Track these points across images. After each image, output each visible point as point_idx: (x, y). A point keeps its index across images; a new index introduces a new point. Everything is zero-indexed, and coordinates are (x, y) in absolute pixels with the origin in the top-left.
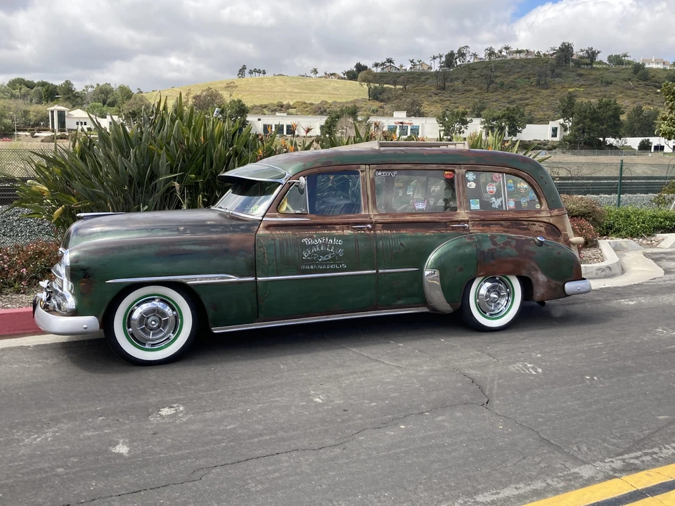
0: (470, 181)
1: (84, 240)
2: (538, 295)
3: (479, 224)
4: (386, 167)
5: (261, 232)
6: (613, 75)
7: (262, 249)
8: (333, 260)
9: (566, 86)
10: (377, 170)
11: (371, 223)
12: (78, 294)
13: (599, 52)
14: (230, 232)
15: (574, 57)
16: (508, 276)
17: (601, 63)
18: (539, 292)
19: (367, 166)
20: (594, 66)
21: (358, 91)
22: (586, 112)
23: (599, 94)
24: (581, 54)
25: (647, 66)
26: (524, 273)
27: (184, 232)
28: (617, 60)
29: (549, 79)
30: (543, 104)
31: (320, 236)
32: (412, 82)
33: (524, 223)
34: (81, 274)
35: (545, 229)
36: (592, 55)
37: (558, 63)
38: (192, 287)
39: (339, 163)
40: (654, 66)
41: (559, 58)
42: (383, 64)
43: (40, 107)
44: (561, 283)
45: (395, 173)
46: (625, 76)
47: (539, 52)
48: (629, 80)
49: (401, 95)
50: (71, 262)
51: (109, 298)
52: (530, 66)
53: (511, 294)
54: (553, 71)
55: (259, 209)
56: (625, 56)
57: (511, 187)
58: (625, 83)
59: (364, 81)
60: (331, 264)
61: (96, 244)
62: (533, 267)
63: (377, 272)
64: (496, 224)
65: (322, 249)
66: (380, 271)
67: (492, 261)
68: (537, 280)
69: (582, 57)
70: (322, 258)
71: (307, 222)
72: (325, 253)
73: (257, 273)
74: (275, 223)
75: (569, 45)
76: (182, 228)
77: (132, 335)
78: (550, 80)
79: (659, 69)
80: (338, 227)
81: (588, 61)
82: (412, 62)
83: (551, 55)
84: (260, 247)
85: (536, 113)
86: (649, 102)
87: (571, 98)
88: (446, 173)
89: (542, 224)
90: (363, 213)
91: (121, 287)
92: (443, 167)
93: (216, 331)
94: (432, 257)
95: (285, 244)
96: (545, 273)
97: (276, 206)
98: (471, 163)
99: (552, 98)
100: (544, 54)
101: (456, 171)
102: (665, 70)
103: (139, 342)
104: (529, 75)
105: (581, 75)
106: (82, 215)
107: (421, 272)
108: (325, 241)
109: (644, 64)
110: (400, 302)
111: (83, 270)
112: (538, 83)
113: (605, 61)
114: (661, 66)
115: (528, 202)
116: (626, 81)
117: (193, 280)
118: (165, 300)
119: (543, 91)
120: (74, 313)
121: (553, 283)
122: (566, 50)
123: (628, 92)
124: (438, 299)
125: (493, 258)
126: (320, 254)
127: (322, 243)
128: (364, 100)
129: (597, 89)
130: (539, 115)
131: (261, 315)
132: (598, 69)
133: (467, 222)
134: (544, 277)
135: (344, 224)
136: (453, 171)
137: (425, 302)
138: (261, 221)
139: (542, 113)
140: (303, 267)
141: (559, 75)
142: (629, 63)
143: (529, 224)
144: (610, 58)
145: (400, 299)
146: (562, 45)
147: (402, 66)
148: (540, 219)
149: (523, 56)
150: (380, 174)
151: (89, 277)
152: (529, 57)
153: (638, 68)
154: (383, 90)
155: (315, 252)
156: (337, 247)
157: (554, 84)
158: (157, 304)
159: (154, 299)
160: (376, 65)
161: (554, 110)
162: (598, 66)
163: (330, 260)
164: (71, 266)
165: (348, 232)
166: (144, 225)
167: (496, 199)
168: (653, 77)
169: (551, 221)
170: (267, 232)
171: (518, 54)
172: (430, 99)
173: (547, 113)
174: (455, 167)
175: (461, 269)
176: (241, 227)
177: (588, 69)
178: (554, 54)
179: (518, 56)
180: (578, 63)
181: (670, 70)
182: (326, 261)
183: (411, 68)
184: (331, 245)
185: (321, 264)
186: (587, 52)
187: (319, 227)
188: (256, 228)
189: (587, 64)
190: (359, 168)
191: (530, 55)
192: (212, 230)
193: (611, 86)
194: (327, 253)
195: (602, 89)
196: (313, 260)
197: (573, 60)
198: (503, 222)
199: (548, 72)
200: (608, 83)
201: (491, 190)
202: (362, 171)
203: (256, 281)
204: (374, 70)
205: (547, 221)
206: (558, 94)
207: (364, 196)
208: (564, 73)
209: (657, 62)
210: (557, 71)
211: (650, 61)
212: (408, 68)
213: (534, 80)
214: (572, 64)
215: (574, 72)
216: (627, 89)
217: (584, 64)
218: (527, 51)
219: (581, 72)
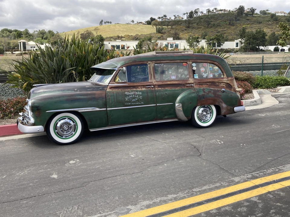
0: (194, 67)
1: (36, 96)
2: (223, 113)
3: (198, 84)
4: (159, 62)
5: (108, 90)
6: (262, 19)
7: (109, 97)
8: (138, 101)
9: (242, 24)
10: (155, 63)
11: (153, 85)
12: (35, 117)
13: (256, 9)
14: (96, 90)
15: (245, 12)
16: (210, 105)
17: (257, 14)
18: (223, 112)
19: (151, 62)
20: (254, 15)
21: (152, 30)
22: (250, 36)
23: (256, 27)
24: (248, 10)
25: (277, 15)
26: (217, 104)
27: (77, 91)
28: (264, 13)
29: (234, 22)
30: (232, 33)
31: (132, 91)
32: (175, 25)
33: (217, 83)
34: (36, 109)
35: (226, 85)
36: (253, 10)
37: (238, 15)
38: (81, 113)
39: (139, 61)
40: (280, 14)
41: (238, 13)
42: (162, 17)
43: (15, 41)
44: (232, 108)
45: (163, 64)
46: (267, 19)
47: (230, 10)
48: (269, 21)
49: (170, 30)
50: (31, 104)
51: (47, 118)
52: (226, 16)
53: (212, 112)
54: (236, 18)
55: (107, 81)
56: (267, 10)
57: (211, 69)
58: (268, 22)
59: (154, 25)
60: (137, 102)
61: (41, 97)
62: (221, 101)
63: (156, 105)
64: (205, 84)
65: (133, 96)
66: (157, 105)
67: (203, 99)
68: (222, 106)
69: (248, 12)
70: (133, 100)
71: (127, 86)
72: (134, 98)
73: (107, 107)
74: (114, 86)
75: (242, 7)
76: (76, 89)
77: (57, 133)
78: (235, 22)
79: (282, 16)
80: (139, 87)
81: (251, 13)
82: (175, 16)
83: (235, 11)
84: (108, 96)
85: (229, 37)
86: (278, 30)
87: (244, 29)
88: (184, 63)
89: (224, 84)
90: (150, 81)
91: (52, 114)
92: (182, 61)
93: (91, 130)
94: (179, 98)
95: (118, 94)
96: (226, 103)
97: (114, 79)
98: (194, 59)
99: (236, 30)
100: (232, 11)
101: (188, 63)
102: (285, 16)
103: (60, 136)
104: (225, 20)
105: (248, 20)
106: (35, 85)
107: (174, 104)
108: (134, 93)
109: (275, 14)
110: (166, 117)
111: (36, 107)
112: (230, 24)
113: (259, 13)
114: (283, 14)
115: (218, 74)
116: (268, 21)
117: (81, 110)
118: (70, 119)
119: (232, 27)
120: (34, 125)
121: (229, 107)
122: (241, 9)
124: (181, 115)
125: (204, 98)
126: (132, 99)
127: (133, 94)
128: (154, 33)
129: (255, 26)
130: (230, 37)
131: (109, 124)
132: (256, 17)
133: (193, 83)
134: (225, 105)
135: (142, 86)
136: (187, 63)
137: (176, 117)
138: (108, 85)
139: (231, 37)
140: (126, 104)
141: (239, 20)
142: (269, 13)
143: (219, 84)
144: (261, 12)
145: (166, 116)
146: (240, 7)
147: (170, 18)
148: (223, 82)
149: (223, 12)
150: (156, 65)
151: (39, 110)
152: (225, 12)
153: (273, 16)
154: (163, 29)
155: (130, 98)
156: (139, 95)
157: (236, 24)
158: (67, 120)
159: (66, 118)
160: (159, 18)
161: (237, 35)
162: (256, 15)
163: (136, 101)
164: (31, 106)
165: (144, 89)
166: (61, 89)
167: (205, 74)
168: (280, 19)
169: (228, 82)
170: (111, 90)
171: (221, 11)
172: (183, 32)
173: (234, 36)
174: (188, 61)
175: (191, 103)
176: (100, 88)
177: (251, 17)
178: (236, 11)
179: (220, 12)
180: (247, 14)
181: (287, 16)
182: (135, 101)
183: (174, 19)
184: (137, 95)
185: (133, 102)
186: (251, 9)
187: (132, 87)
188: (106, 88)
189: (251, 15)
190: (148, 63)
191: (226, 11)
192: (88, 90)
193: (262, 24)
194: (135, 98)
195: (258, 25)
196: (129, 101)
197: (244, 13)
198: (208, 83)
199: (234, 19)
200: (260, 23)
201: (203, 70)
202: (149, 64)
203: (107, 110)
204: (158, 20)
205: (226, 82)
206: (238, 28)
207: (150, 74)
208: (241, 19)
209: (281, 13)
210: (238, 18)
211: (278, 13)
212: (173, 19)
213: (228, 22)
214: (244, 15)
215: (245, 18)
216: (268, 25)
217: (250, 15)
218: (225, 10)
219: (248, 18)
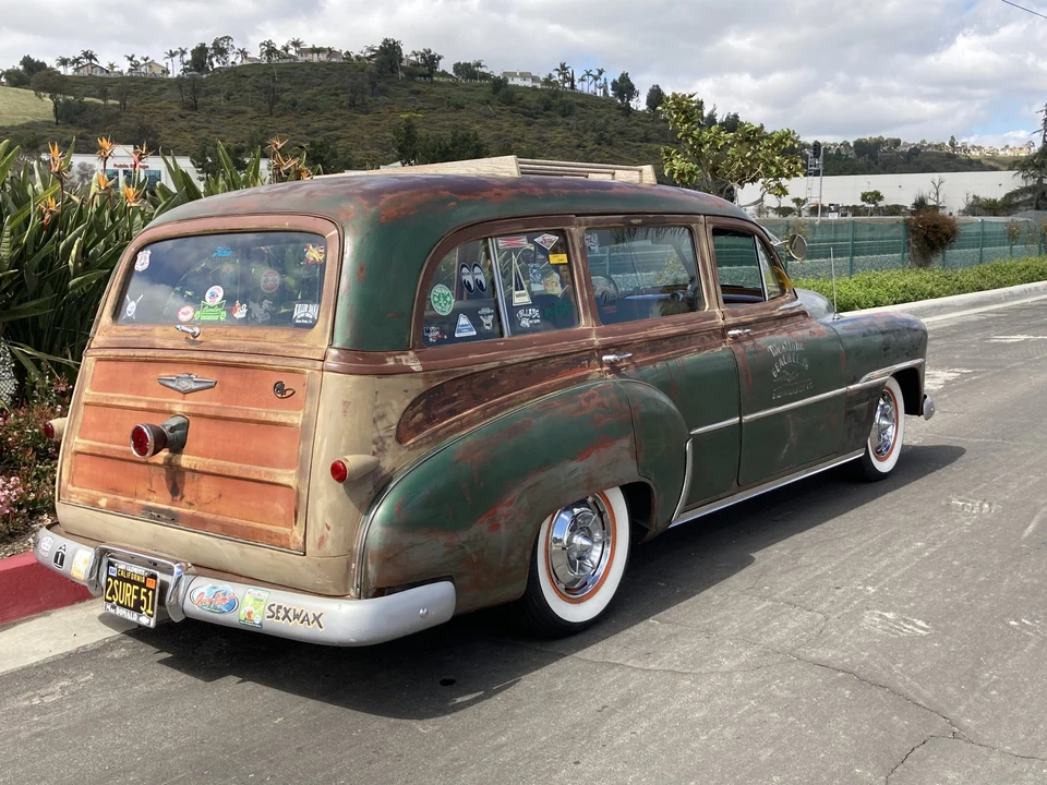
6: (465, 94)
9: (396, 110)
13: (440, 58)
15: (404, 64)
17: (444, 74)
20: (435, 79)
21: (36, 107)
22: (434, 151)
23: (447, 123)
24: (414, 58)
25: (510, 82)
28: (467, 71)
29: (368, 98)
30: (363, 138)
32: (136, 95)
36: (431, 60)
37: (380, 72)
40: (518, 82)
41: (380, 64)
42: (77, 61)
46: (481, 97)
47: (348, 53)
48: (488, 102)
49: (118, 115)
52: (336, 74)
54: (373, 84)
56: (479, 65)
58: (483, 108)
59: (45, 90)
69: (416, 65)
75: (394, 43)
78: (371, 99)
79: (527, 88)
81: (426, 70)
82: (131, 59)
83: (369, 58)
85: (354, 153)
86: (519, 137)
87: (410, 127)
99: (376, 129)
100: (357, 57)
102: (534, 89)
104: (337, 89)
105: (417, 93)
109: (505, 80)
112: (352, 105)
113: (451, 71)
114: (529, 83)
116: (482, 104)
119: (362, 116)
122: (390, 51)
123: (488, 121)
128: (47, 124)
129: (443, 116)
130: (359, 155)
132: (441, 84)
139: (361, 152)
141: (383, 92)
142: (485, 76)
144: (457, 67)
146: (384, 43)
147: (112, 66)
149: (323, 57)
152: (334, 60)
153: (499, 84)
154: (84, 107)
157: (377, 105)
160: (64, 62)
161: (384, 148)
162: (441, 79)
168: (521, 99)
171: (316, 55)
172: (172, 124)
173: (371, 152)
177: (427, 83)
178: (372, 56)
179: (315, 58)
180: (413, 71)
181: (542, 90)
183: (130, 70)
186: (423, 56)
189: (425, 76)
191: (335, 57)
193: (463, 112)
195: (451, 115)
197: (403, 68)
199: (366, 86)
200: (459, 107)
204: (61, 69)
206: (386, 121)
208: (391, 89)
209: (524, 76)
210: (381, 85)
211: (513, 75)
212: (125, 71)
213: (344, 98)
214: (401, 74)
215: (405, 87)
216: (486, 116)
217: (421, 76)
218: (329, 49)
219: (416, 87)
